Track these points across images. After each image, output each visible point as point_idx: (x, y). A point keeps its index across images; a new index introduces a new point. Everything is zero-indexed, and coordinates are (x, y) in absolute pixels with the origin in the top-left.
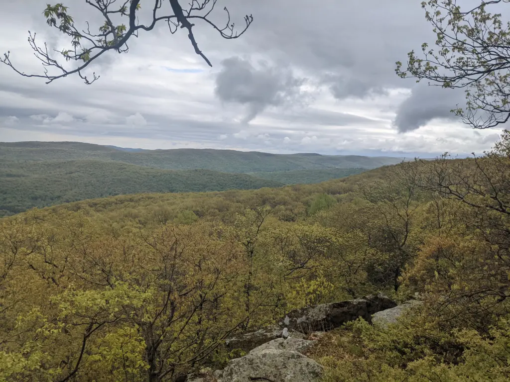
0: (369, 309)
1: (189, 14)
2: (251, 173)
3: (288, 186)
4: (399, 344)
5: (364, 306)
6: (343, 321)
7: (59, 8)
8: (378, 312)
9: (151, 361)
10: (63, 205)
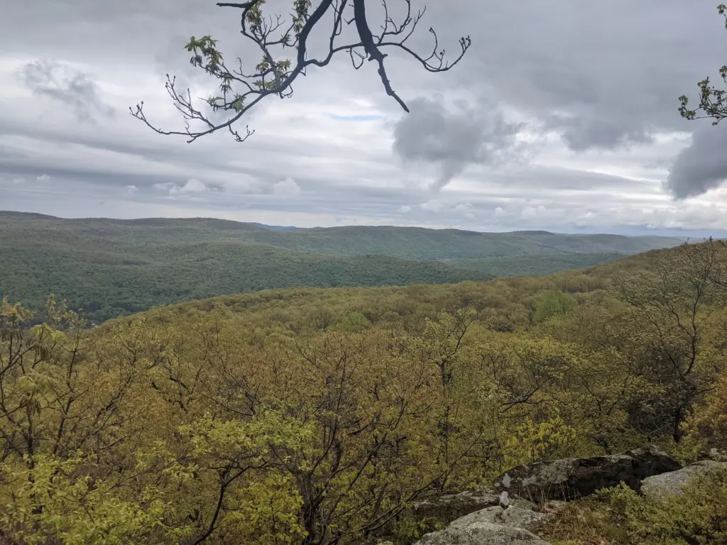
0: (636, 472)
1: (381, 40)
2: (446, 261)
3: (502, 280)
4: (686, 528)
5: (628, 466)
6: (595, 487)
7: (207, 42)
8: (652, 477)
9: (308, 526)
10: (191, 302)
